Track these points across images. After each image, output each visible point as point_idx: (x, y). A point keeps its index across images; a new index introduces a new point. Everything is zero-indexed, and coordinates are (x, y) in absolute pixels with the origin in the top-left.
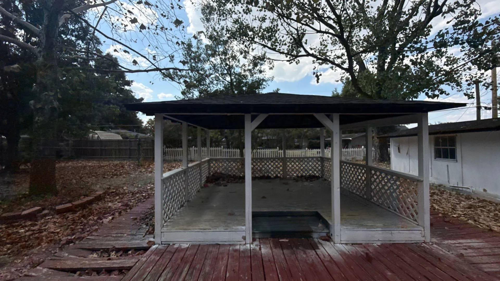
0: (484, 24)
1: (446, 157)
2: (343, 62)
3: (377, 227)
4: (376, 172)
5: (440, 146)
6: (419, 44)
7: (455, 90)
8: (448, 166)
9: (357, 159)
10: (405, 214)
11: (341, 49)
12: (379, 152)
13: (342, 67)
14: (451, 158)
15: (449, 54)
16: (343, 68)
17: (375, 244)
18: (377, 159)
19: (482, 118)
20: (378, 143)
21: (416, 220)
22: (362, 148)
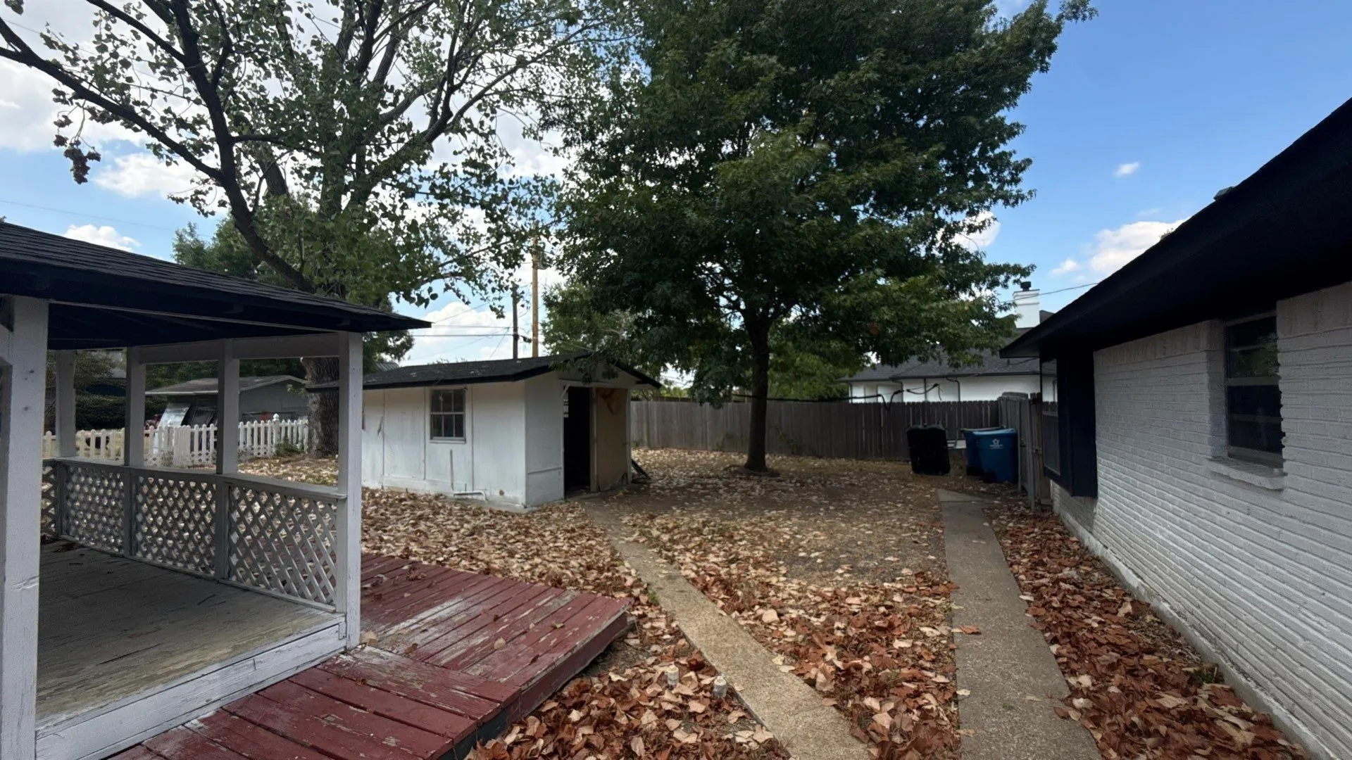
0: (506, 182)
1: (448, 434)
2: (202, 147)
3: (208, 664)
4: (243, 492)
5: (439, 410)
6: (406, 177)
7: (478, 297)
8: (451, 452)
9: (255, 454)
10: (311, 592)
11: (189, 99)
12: (320, 430)
13: (199, 162)
14: (457, 436)
15: (465, 221)
16: (200, 166)
17: (195, 721)
18: (314, 448)
19: (520, 356)
20: (317, 406)
21: (330, 603)
22: (272, 418)
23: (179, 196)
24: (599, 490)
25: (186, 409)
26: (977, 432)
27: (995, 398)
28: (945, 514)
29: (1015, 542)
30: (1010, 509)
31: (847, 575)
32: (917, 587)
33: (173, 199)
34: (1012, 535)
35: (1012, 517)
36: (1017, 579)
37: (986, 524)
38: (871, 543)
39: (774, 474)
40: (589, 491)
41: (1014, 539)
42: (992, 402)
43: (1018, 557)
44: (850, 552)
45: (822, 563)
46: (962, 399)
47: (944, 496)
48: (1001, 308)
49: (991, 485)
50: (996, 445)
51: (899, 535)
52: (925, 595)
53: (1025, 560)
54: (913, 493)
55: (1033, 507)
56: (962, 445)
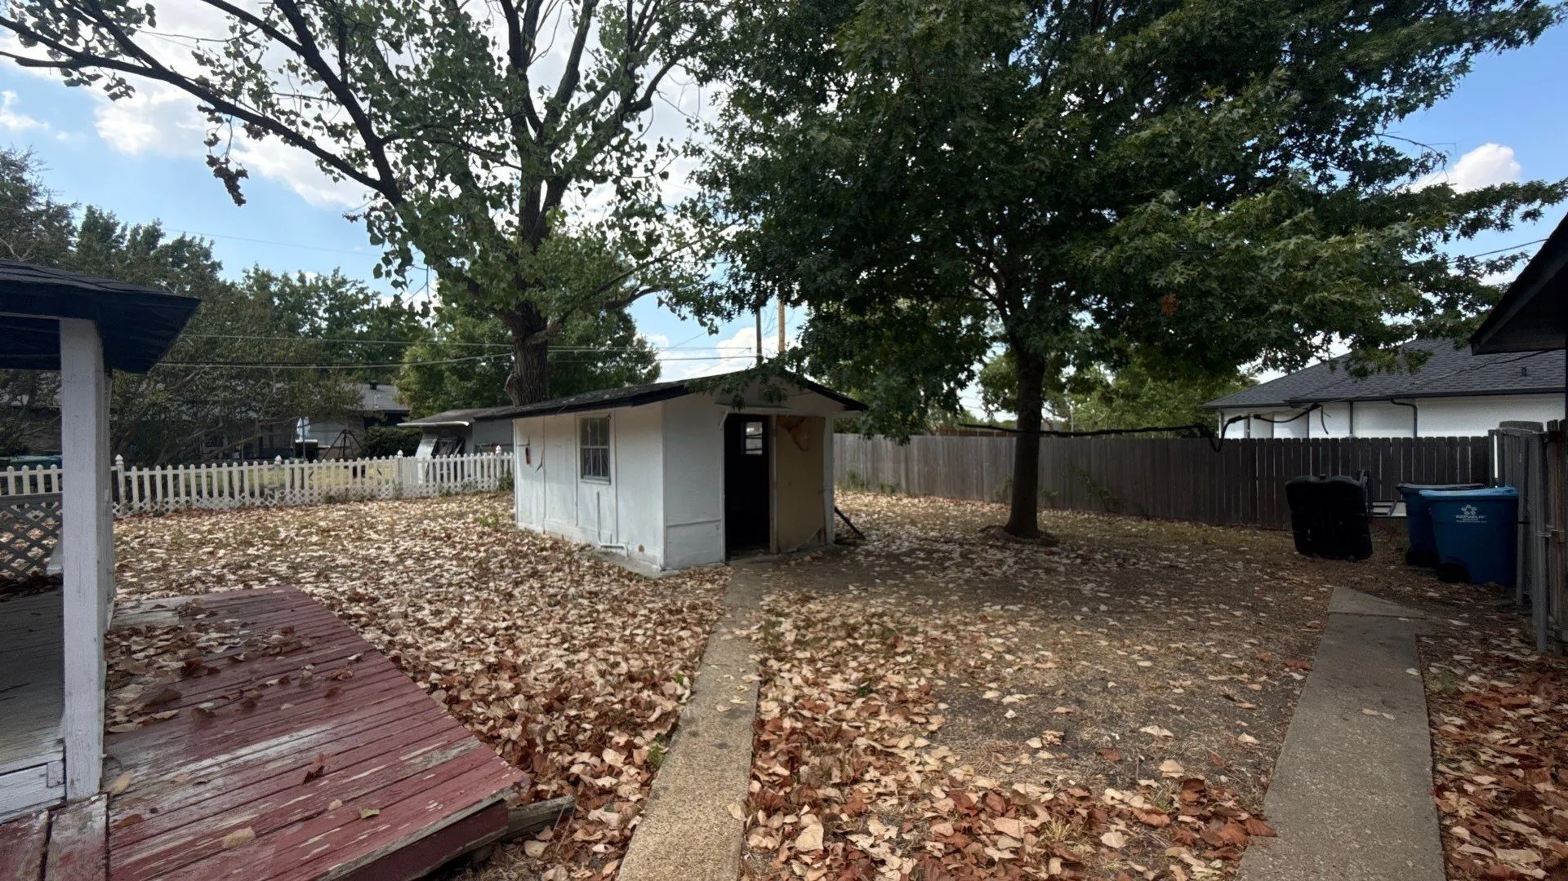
1: (596, 473)
5: (588, 444)
8: (598, 494)
13: (362, 176)
14: (603, 475)
22: (494, 451)
23: (352, 214)
24: (779, 551)
25: (435, 440)
26: (1428, 491)
27: (1483, 433)
28: (1327, 640)
29: (1472, 725)
30: (1484, 641)
31: (1044, 755)
32: (1174, 816)
33: (348, 218)
34: (1471, 705)
35: (1485, 659)
36: (1445, 834)
37: (1413, 672)
38: (1133, 689)
39: (1049, 542)
40: (767, 551)
41: (1472, 715)
42: (1476, 439)
43: (1468, 766)
44: (1079, 702)
45: (1014, 719)
46: (1422, 434)
47: (1344, 601)
48: (1492, 267)
49: (1455, 587)
50: (1469, 515)
51: (1204, 677)
52: (1181, 842)
53: (1485, 780)
54: (1282, 589)
55: (1541, 644)
56: (1401, 511)
